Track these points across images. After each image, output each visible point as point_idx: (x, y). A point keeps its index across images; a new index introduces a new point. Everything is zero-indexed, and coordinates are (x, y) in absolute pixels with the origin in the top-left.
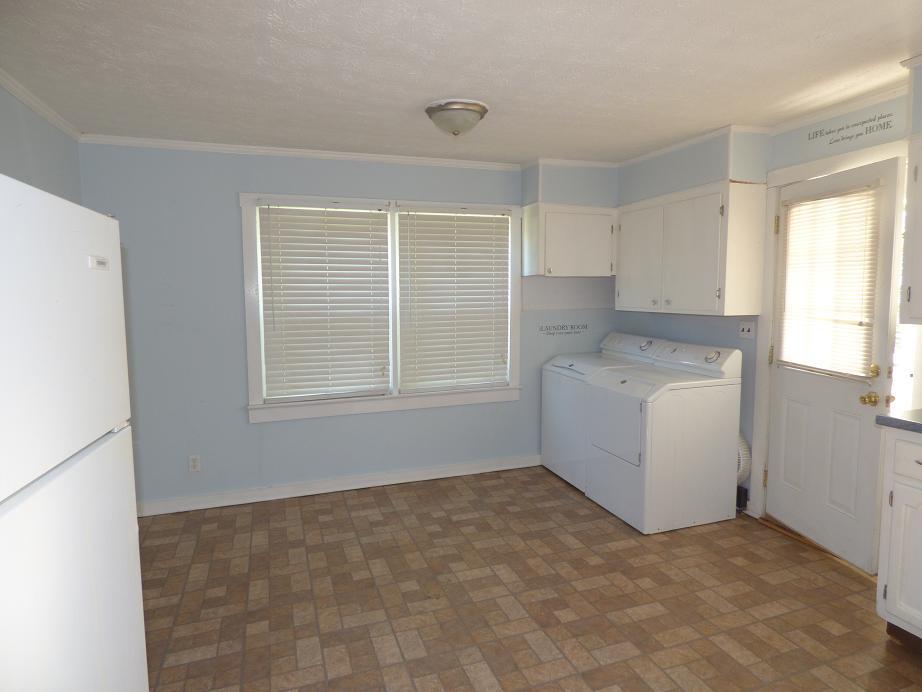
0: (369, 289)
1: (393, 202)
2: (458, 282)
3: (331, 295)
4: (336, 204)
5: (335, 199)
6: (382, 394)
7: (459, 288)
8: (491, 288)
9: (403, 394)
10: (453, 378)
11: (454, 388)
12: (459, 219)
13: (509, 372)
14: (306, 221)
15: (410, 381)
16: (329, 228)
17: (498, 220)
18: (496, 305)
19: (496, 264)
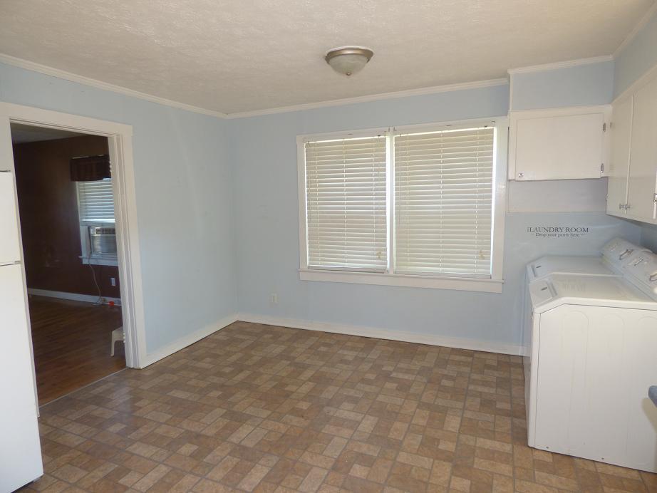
0: (372, 195)
1: (392, 129)
2: (443, 188)
3: (347, 199)
4: (350, 135)
5: (351, 132)
6: (381, 272)
7: (444, 193)
8: (475, 192)
9: (397, 275)
10: (438, 266)
11: (439, 274)
12: (444, 135)
13: (491, 266)
14: (330, 149)
15: (404, 265)
16: (347, 153)
17: (482, 132)
18: (479, 207)
19: (480, 171)
